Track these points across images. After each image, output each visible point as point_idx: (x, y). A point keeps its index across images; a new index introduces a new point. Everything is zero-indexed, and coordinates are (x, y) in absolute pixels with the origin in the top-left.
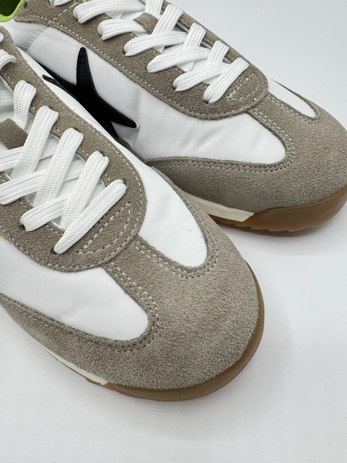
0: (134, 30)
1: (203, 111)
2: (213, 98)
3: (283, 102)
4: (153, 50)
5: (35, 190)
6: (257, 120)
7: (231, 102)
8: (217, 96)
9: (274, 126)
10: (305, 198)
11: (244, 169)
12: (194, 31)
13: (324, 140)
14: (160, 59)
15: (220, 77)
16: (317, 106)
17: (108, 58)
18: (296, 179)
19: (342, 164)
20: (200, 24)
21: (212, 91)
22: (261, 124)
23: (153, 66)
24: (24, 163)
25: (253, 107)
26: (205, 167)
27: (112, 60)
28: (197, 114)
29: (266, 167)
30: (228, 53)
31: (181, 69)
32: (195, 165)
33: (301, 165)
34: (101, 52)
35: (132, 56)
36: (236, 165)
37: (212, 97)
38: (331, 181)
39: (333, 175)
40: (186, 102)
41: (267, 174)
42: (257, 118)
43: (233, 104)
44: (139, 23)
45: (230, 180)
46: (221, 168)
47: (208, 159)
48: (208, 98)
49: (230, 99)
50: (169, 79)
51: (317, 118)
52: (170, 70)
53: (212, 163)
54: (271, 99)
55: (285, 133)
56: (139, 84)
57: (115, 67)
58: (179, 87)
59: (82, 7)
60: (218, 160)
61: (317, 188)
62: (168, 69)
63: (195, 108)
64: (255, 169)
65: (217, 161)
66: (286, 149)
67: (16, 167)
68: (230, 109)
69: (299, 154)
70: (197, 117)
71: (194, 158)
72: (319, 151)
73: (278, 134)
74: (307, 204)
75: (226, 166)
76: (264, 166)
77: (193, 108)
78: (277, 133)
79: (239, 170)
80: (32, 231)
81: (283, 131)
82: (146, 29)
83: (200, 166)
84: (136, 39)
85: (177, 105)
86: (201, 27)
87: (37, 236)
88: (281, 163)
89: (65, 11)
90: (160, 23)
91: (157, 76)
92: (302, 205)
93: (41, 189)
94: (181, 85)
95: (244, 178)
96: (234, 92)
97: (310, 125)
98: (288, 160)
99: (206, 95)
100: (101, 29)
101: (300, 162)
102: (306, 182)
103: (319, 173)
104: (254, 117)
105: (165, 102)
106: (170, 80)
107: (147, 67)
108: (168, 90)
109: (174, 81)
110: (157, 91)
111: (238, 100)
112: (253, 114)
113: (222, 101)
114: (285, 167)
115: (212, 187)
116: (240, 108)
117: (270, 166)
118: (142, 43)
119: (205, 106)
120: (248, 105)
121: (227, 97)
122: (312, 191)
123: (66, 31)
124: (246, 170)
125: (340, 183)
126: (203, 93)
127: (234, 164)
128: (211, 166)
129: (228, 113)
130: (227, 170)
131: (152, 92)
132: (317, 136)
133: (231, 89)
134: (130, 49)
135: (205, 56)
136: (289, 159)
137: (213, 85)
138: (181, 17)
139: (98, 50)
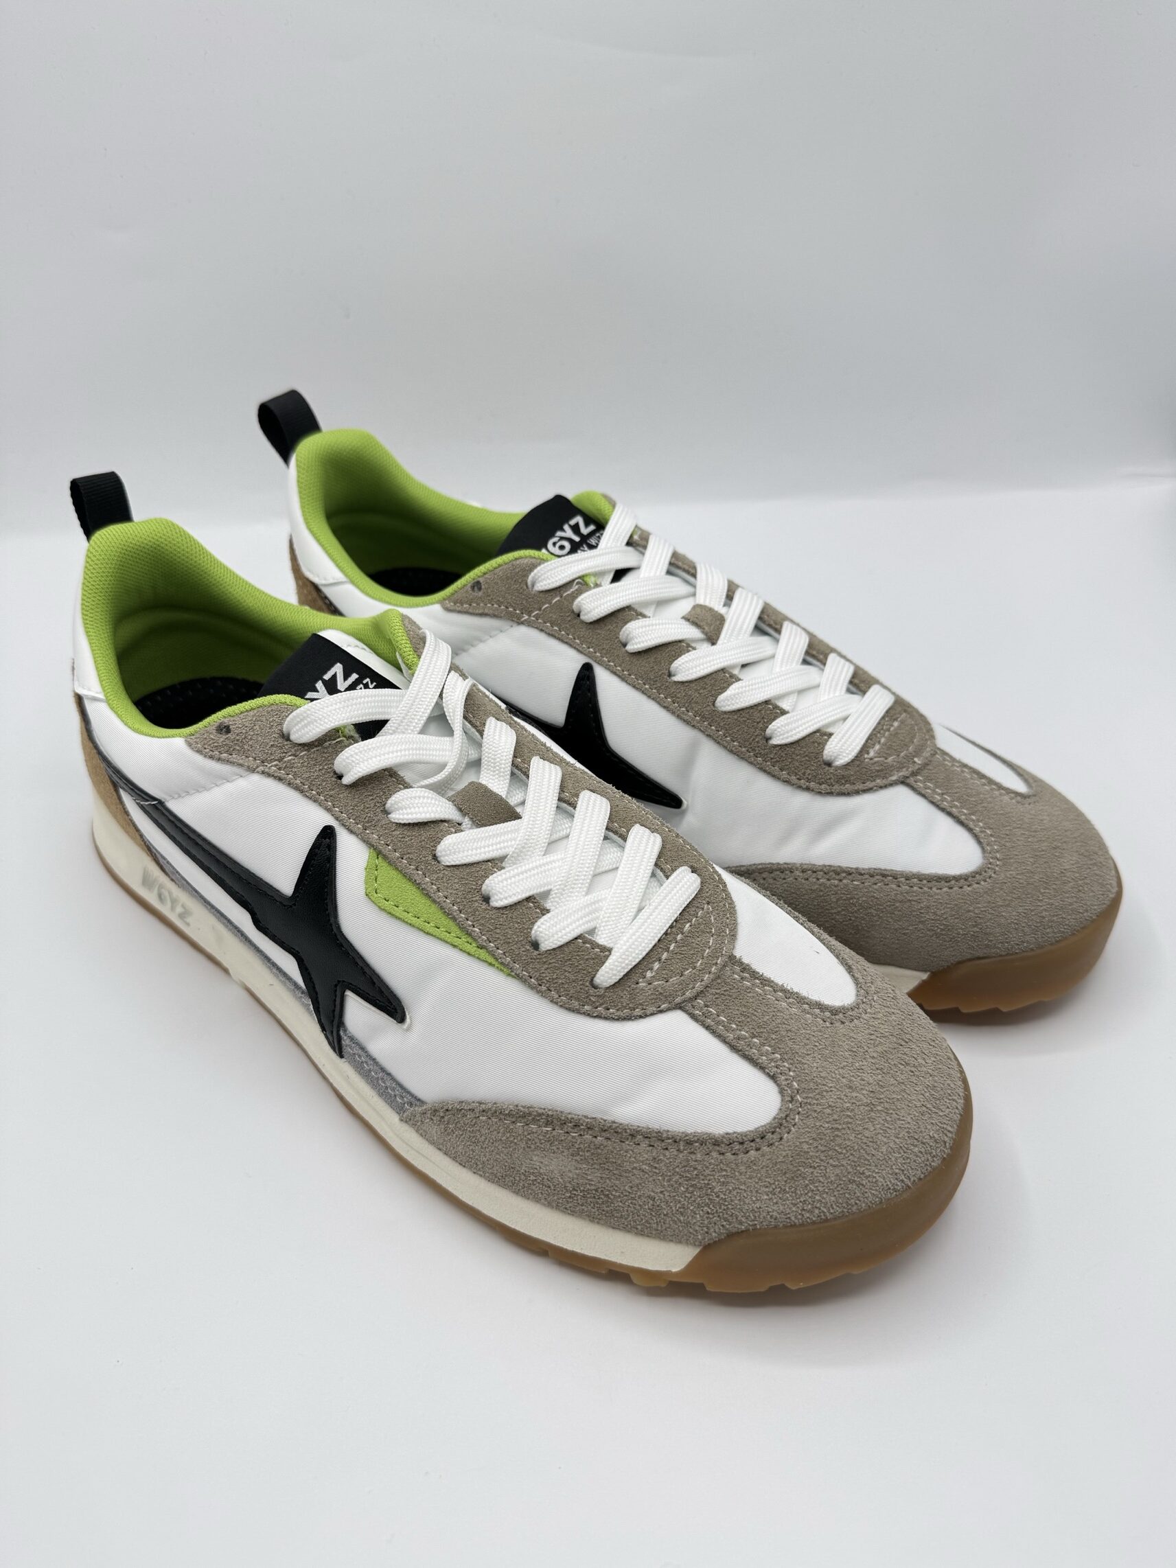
0: (687, 637)
1: (823, 780)
2: (841, 757)
3: (965, 766)
4: (724, 673)
5: (549, 887)
6: (923, 796)
7: (873, 764)
8: (848, 754)
9: (956, 807)
10: (1027, 938)
11: (907, 884)
12: (789, 638)
13: (1049, 833)
14: (741, 689)
15: (849, 721)
16: (1028, 773)
17: (639, 684)
18: (1007, 902)
19: (1086, 876)
20: (798, 625)
21: (839, 745)
22: (933, 803)
23: (728, 700)
24: (526, 846)
25: (914, 774)
26: (829, 882)
27: (647, 686)
28: (812, 785)
29: (949, 881)
30: (855, 676)
31: (779, 707)
32: (807, 879)
33: (1014, 877)
34: (625, 673)
35: (686, 682)
36: (891, 878)
37: (839, 755)
38: (1070, 905)
39: (1073, 895)
40: (790, 763)
41: (954, 894)
42: (923, 792)
43: (877, 768)
44: (695, 624)
45: (882, 905)
46: (863, 883)
47: (834, 867)
48: (833, 758)
49: (871, 759)
50: (758, 723)
51: (1031, 794)
52: (760, 708)
53: (844, 875)
54: (944, 760)
55: (978, 821)
56: (700, 730)
57: (653, 699)
58: (778, 738)
59: (592, 597)
60: (857, 869)
61: (1047, 919)
62: (755, 705)
63: (809, 774)
64: (930, 885)
65: (854, 871)
66: (983, 848)
67: (513, 852)
68: (872, 777)
69: (1008, 857)
70: (813, 790)
71: (805, 864)
72: (1043, 853)
73: (966, 821)
74: (1032, 950)
75: (873, 880)
76: (946, 879)
77: (804, 774)
78: (962, 820)
79: (899, 886)
80: (554, 949)
81: (974, 817)
82: (706, 634)
83: (818, 879)
84: (694, 654)
85: (773, 768)
86: (799, 629)
87: (563, 958)
88: (977, 873)
89: (555, 600)
90: (730, 622)
91: (736, 717)
92: (1023, 951)
93: (560, 885)
94: (781, 735)
95: (910, 900)
96: (877, 747)
97: (1020, 806)
98: (989, 868)
99: (829, 752)
100: (628, 635)
101: (1011, 872)
102: (1026, 907)
103: (1047, 891)
104: (917, 791)
105: (751, 763)
106: (761, 725)
107: (716, 702)
108: (758, 742)
109: (767, 727)
110: (735, 743)
111: (886, 761)
112: (915, 786)
113: (858, 763)
114: (985, 881)
115: (844, 921)
116: (891, 776)
117: (956, 878)
118: (705, 660)
119: (828, 770)
120: (904, 769)
121: (866, 756)
122: (1039, 925)
123: (557, 635)
124: (912, 887)
125: (1087, 911)
126: (823, 749)
127: (888, 876)
128: (841, 880)
129: (869, 784)
130: (875, 887)
131: (726, 744)
132: (1036, 826)
133: (869, 741)
134: (684, 670)
135: (815, 683)
136: (990, 866)
137: (840, 735)
138: (762, 612)
139: (619, 668)
